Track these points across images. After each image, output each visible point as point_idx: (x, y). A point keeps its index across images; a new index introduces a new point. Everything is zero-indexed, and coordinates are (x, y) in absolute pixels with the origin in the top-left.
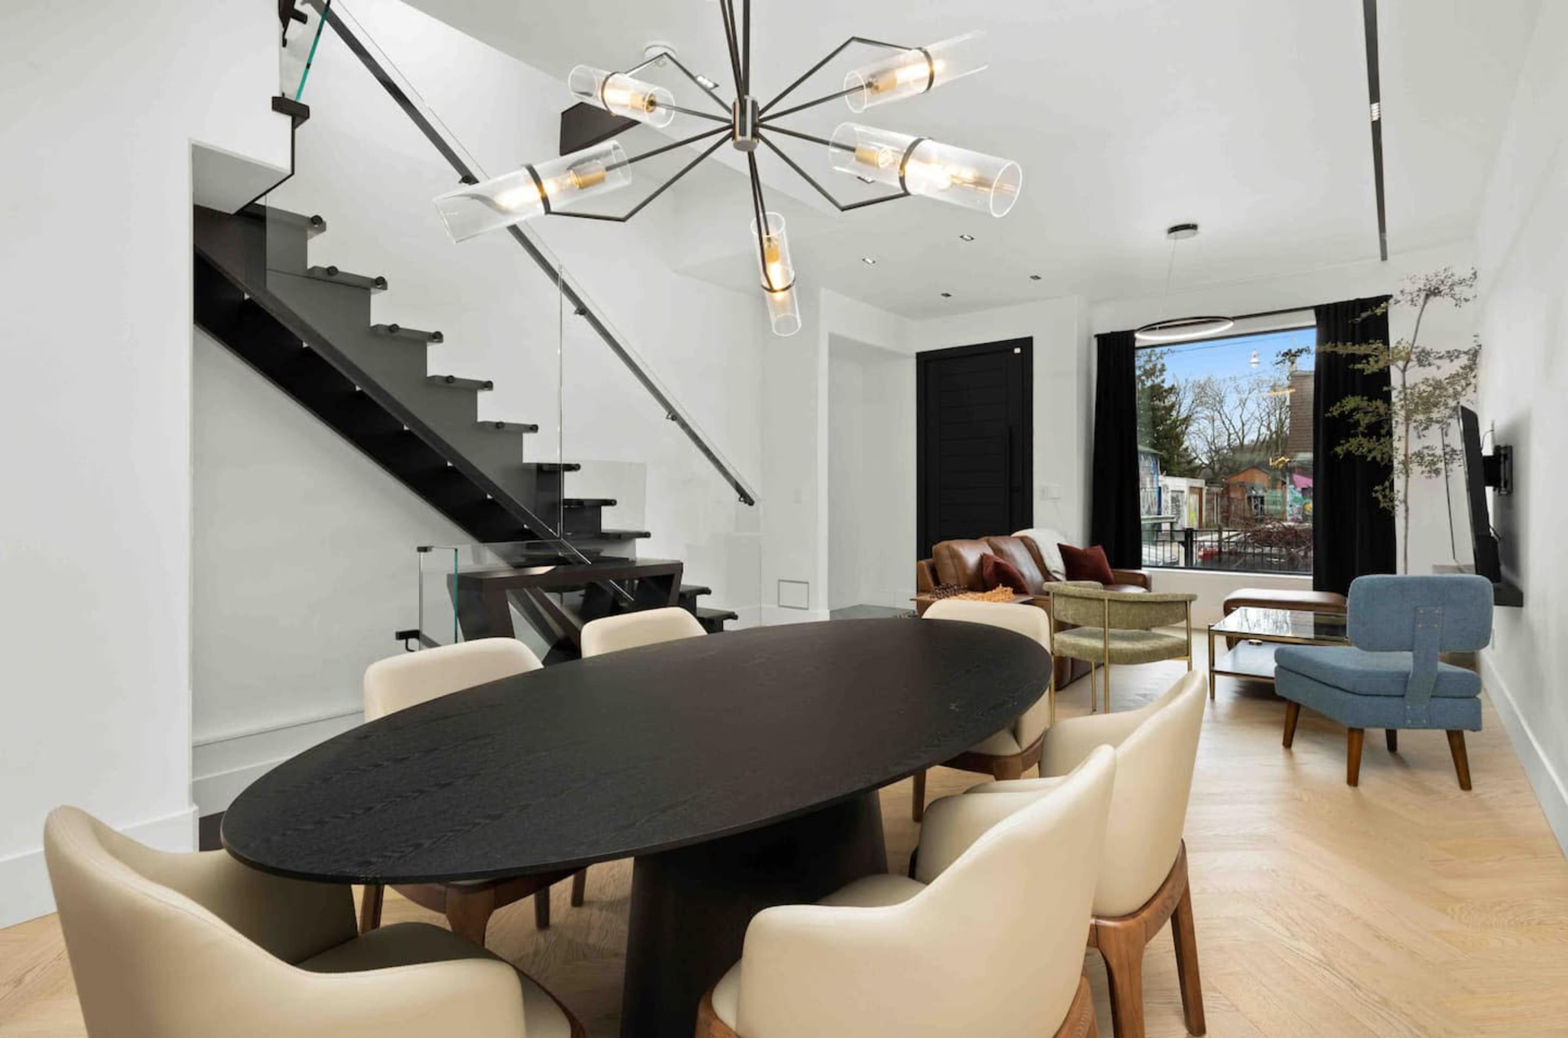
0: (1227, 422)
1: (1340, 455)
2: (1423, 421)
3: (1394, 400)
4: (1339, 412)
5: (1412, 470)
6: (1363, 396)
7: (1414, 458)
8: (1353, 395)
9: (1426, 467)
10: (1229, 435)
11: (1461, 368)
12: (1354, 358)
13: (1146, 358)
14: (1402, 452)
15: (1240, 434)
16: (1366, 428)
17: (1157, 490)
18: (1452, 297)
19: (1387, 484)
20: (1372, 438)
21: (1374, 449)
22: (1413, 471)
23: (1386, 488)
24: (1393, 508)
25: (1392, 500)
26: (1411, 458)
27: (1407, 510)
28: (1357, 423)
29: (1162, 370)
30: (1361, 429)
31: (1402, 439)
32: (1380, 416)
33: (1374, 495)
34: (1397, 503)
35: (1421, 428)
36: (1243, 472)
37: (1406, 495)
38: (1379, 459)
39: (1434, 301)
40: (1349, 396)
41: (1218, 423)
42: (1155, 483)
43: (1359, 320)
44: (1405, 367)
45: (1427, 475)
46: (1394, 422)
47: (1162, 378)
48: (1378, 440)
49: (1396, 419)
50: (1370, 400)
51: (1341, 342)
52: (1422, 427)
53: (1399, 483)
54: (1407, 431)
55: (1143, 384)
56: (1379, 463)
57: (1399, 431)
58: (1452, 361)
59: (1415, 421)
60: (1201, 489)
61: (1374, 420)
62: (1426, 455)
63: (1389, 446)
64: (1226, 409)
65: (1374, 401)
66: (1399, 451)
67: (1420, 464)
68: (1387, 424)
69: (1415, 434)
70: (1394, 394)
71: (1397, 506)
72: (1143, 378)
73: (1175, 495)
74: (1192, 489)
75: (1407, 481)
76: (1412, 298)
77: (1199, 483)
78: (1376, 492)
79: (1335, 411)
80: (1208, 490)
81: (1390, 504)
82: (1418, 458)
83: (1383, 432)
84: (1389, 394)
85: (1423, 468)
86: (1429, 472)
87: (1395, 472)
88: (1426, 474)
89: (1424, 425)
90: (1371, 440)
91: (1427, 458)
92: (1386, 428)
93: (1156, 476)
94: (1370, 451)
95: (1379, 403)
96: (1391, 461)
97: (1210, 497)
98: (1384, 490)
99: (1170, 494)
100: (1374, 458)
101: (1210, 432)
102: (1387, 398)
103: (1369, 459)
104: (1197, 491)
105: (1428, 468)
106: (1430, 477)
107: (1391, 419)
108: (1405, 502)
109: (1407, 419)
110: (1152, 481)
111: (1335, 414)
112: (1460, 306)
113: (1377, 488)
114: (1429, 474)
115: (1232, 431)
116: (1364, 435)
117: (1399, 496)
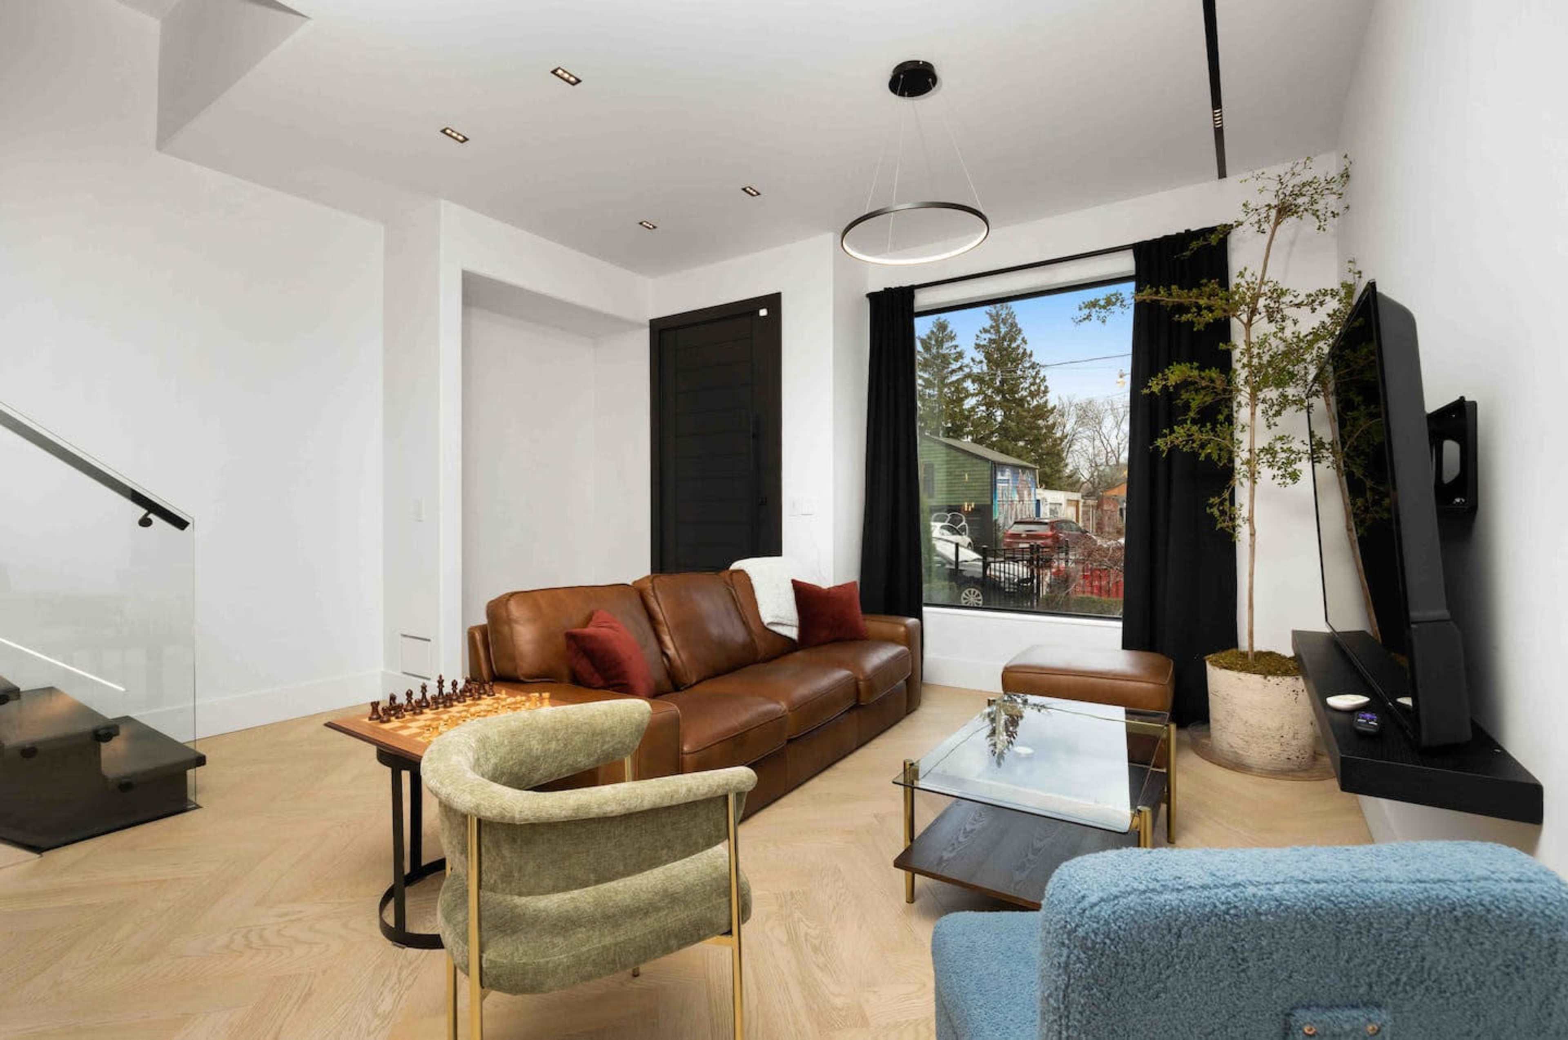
0: (1105, 442)
1: (1163, 451)
2: (1275, 402)
3: (1237, 366)
4: (1160, 387)
5: (1259, 473)
6: (1191, 362)
7: (1262, 455)
8: (1179, 363)
9: (1279, 468)
10: (1107, 453)
11: (1329, 315)
12: (1181, 309)
13: (1031, 380)
14: (1245, 446)
15: (1116, 452)
16: (1198, 413)
17: (1034, 502)
18: (1313, 214)
19: (1226, 495)
20: (1204, 426)
21: (1209, 441)
22: (1262, 475)
23: (1225, 500)
24: (1234, 528)
25: (1233, 519)
26: (1258, 455)
27: (1253, 535)
28: (1187, 407)
29: (1046, 392)
30: (1192, 414)
31: (1246, 428)
32: (1217, 394)
33: (1208, 511)
34: (1239, 522)
35: (1271, 413)
36: (1118, 486)
37: (1251, 511)
38: (1215, 457)
39: (1290, 222)
40: (1175, 363)
41: (1097, 443)
42: (1033, 495)
43: (1187, 253)
44: (1250, 320)
45: (1281, 481)
46: (1235, 404)
47: (1044, 399)
48: (1213, 429)
49: (1238, 399)
50: (1201, 368)
51: (1164, 287)
52: (1273, 412)
53: (1242, 495)
54: (1253, 414)
55: (1029, 404)
56: (1216, 464)
57: (1243, 415)
58: (1314, 310)
59: (1264, 401)
60: (1078, 502)
61: (1209, 399)
62: (1280, 450)
63: (1228, 437)
64: (1104, 430)
65: (1207, 371)
66: (1243, 446)
67: (1271, 466)
68: (1227, 407)
69: (1264, 422)
70: (1236, 354)
71: (1240, 526)
72: (1029, 399)
73: (1053, 507)
74: (1069, 501)
75: (1253, 490)
76: (1259, 220)
77: (1076, 496)
78: (1212, 506)
79: (1155, 386)
80: (1084, 503)
81: (1230, 524)
82: (1269, 456)
83: (1221, 418)
84: (1228, 354)
85: (1275, 471)
86: (1283, 476)
87: (1237, 476)
88: (1278, 480)
89: (1276, 408)
90: (1204, 429)
91: (1282, 456)
92: (1226, 412)
93: (1033, 489)
94: (1203, 446)
95: (1214, 373)
96: (1231, 460)
97: (1086, 509)
98: (1222, 503)
99: (1048, 507)
100: (1209, 456)
101: (1091, 450)
102: (1225, 364)
103: (1202, 458)
104: (1074, 503)
105: (1280, 472)
106: (1285, 484)
107: (1230, 400)
108: (1251, 520)
109: (1253, 396)
110: (1029, 494)
111: (1156, 389)
112: (1324, 230)
113: (1212, 500)
114: (1284, 480)
115: (1109, 450)
116: (1194, 422)
117: (1245, 512)
